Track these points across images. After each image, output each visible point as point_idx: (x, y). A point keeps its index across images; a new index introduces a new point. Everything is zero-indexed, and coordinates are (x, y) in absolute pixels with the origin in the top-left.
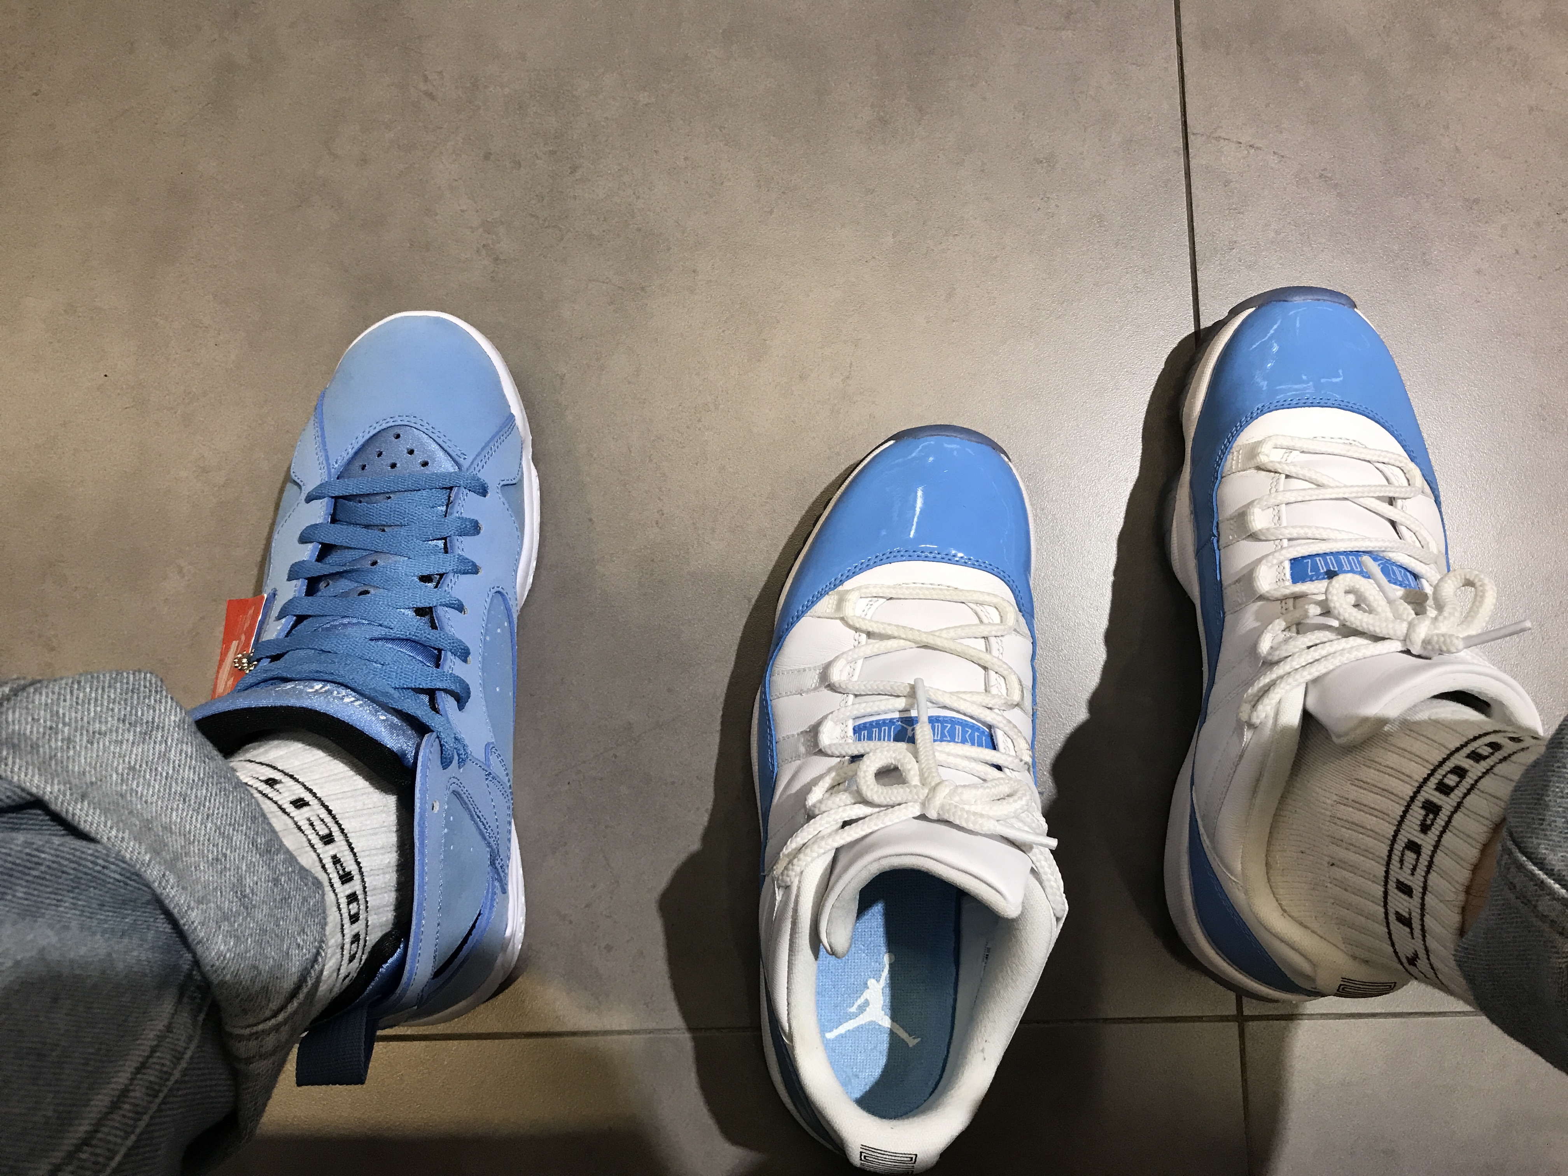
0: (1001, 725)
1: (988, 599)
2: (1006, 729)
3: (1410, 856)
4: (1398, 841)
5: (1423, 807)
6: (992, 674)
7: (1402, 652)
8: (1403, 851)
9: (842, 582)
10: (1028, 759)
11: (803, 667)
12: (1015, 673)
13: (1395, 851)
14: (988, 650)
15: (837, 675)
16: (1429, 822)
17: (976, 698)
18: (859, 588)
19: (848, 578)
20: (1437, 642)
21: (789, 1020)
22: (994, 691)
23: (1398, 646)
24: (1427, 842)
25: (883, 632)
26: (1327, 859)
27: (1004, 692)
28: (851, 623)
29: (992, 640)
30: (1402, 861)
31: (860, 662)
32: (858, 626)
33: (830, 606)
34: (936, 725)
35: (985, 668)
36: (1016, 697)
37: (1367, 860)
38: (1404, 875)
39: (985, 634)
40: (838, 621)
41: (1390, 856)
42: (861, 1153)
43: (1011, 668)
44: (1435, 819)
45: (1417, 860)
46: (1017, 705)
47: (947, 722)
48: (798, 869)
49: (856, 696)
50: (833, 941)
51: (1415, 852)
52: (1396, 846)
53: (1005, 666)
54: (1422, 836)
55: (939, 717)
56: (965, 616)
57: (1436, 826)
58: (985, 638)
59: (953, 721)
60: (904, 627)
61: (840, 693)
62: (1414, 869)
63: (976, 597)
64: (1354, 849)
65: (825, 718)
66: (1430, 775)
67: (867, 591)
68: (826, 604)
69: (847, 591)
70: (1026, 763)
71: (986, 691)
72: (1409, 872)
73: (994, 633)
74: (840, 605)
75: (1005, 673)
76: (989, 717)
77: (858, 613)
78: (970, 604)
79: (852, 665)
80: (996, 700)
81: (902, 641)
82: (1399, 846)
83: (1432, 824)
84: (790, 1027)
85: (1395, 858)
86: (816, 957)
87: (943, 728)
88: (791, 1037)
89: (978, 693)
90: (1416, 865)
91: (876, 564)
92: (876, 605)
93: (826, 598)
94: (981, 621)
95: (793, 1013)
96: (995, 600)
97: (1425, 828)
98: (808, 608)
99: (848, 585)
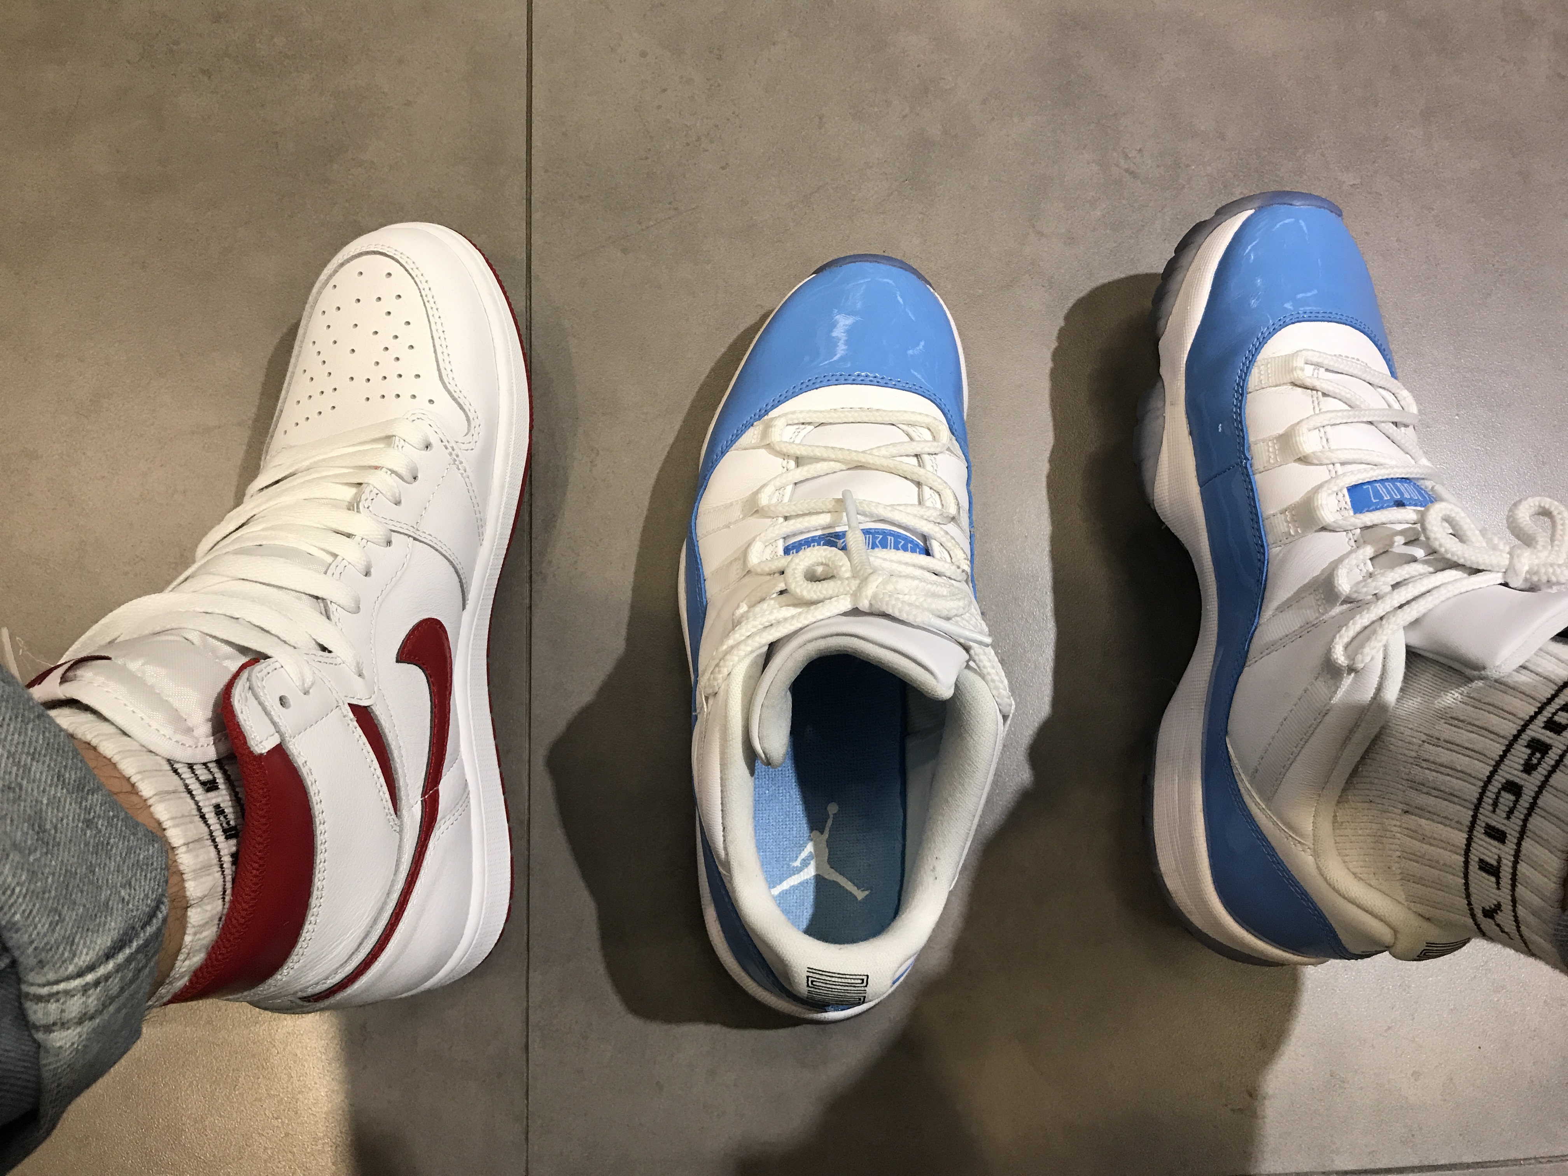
0: (938, 536)
1: (919, 418)
2: (943, 540)
3: (1507, 798)
4: (1494, 782)
5: (1528, 746)
6: (926, 489)
7: (1501, 584)
8: (1499, 793)
9: (767, 412)
10: (967, 569)
11: (729, 501)
12: (950, 488)
13: (1488, 794)
14: (921, 464)
15: (764, 500)
16: (1535, 761)
17: (909, 510)
18: (785, 415)
19: (774, 407)
20: (1546, 573)
21: (725, 849)
22: (928, 504)
23: (1499, 578)
24: (1529, 785)
25: (812, 454)
26: (1401, 806)
27: (939, 506)
28: (778, 449)
29: (926, 457)
30: (1495, 804)
31: (790, 488)
32: (785, 450)
33: (755, 437)
34: (867, 536)
35: (919, 484)
36: (953, 511)
37: (1452, 805)
38: (1498, 819)
39: (918, 450)
40: (763, 451)
41: (1480, 799)
42: (808, 977)
43: (945, 482)
44: (1543, 757)
45: (1516, 802)
46: (953, 519)
47: (878, 533)
48: (725, 671)
49: (786, 518)
50: (766, 745)
51: (1514, 794)
52: (1490, 787)
53: (939, 480)
54: (1525, 776)
55: (871, 529)
56: (897, 435)
57: (1544, 765)
58: (916, 456)
59: (884, 533)
60: (833, 448)
61: (770, 517)
62: (1510, 813)
63: (907, 417)
64: (1436, 793)
65: (754, 539)
66: (1537, 714)
67: (794, 416)
68: (751, 436)
69: (773, 419)
70: (963, 571)
71: (920, 503)
72: (1504, 815)
73: (927, 450)
74: (765, 434)
75: (939, 487)
76: (926, 528)
77: (786, 438)
78: (901, 426)
79: (780, 492)
80: (931, 511)
81: (832, 463)
82: (1494, 788)
83: (1539, 763)
84: (727, 854)
85: (1488, 800)
86: (752, 773)
87: (874, 538)
88: (727, 865)
89: (912, 505)
90: (1515, 807)
91: (801, 391)
92: (803, 433)
93: (751, 430)
94: (911, 439)
95: (729, 838)
96: (927, 420)
97: (1529, 768)
98: (733, 442)
99: (773, 414)
